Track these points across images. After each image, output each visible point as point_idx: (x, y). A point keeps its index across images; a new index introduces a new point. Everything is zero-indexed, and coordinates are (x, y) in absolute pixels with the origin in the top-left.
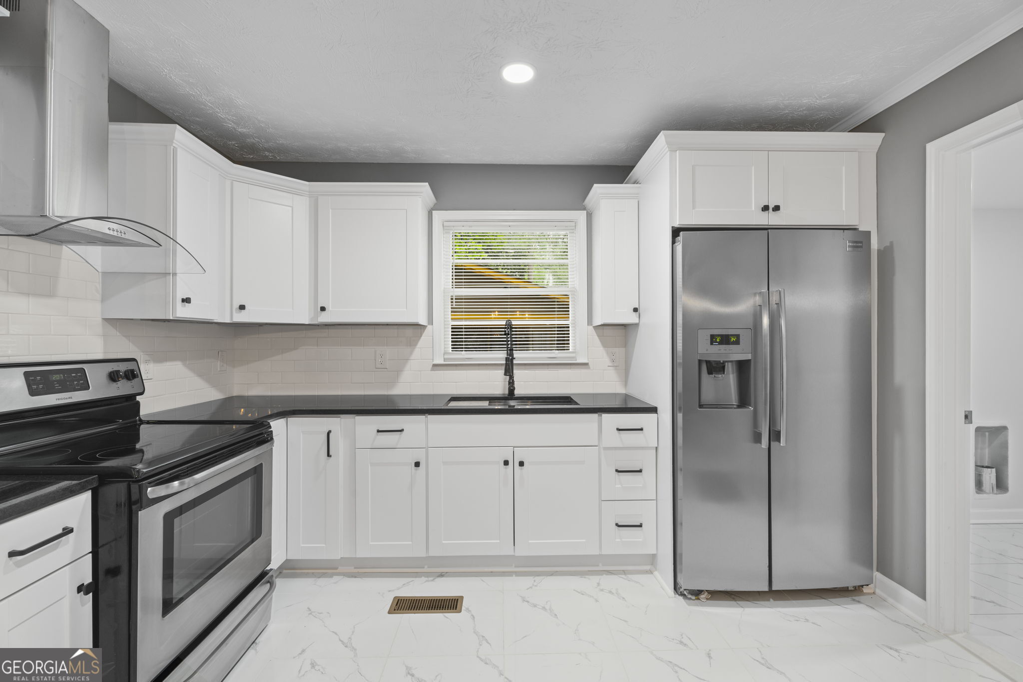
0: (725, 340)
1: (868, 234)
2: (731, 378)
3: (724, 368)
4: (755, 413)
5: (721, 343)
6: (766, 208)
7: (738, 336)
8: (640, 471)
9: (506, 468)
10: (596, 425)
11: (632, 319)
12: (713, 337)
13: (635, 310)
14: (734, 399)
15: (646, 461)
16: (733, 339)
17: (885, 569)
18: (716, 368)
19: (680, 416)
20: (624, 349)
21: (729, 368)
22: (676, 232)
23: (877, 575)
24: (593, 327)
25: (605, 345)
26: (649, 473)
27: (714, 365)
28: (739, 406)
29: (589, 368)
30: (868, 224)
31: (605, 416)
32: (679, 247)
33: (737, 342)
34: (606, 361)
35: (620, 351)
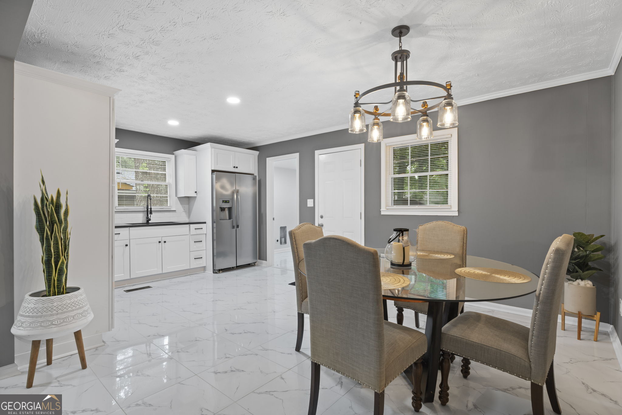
0: (226, 202)
1: (256, 176)
2: (227, 212)
3: (225, 209)
4: (233, 221)
5: (225, 203)
6: (234, 167)
7: (229, 201)
8: (202, 241)
9: (159, 244)
10: (188, 228)
11: (195, 195)
12: (223, 201)
13: (196, 192)
14: (228, 218)
15: (202, 238)
16: (228, 202)
17: (260, 259)
18: (222, 209)
19: (215, 224)
20: (188, 205)
21: (226, 210)
22: (213, 171)
23: (258, 260)
24: (178, 198)
25: (181, 204)
26: (204, 242)
27: (223, 209)
28: (229, 219)
29: (176, 212)
30: (256, 174)
31: (191, 225)
32: (214, 176)
33: (229, 202)
34: (182, 209)
35: (187, 206)
